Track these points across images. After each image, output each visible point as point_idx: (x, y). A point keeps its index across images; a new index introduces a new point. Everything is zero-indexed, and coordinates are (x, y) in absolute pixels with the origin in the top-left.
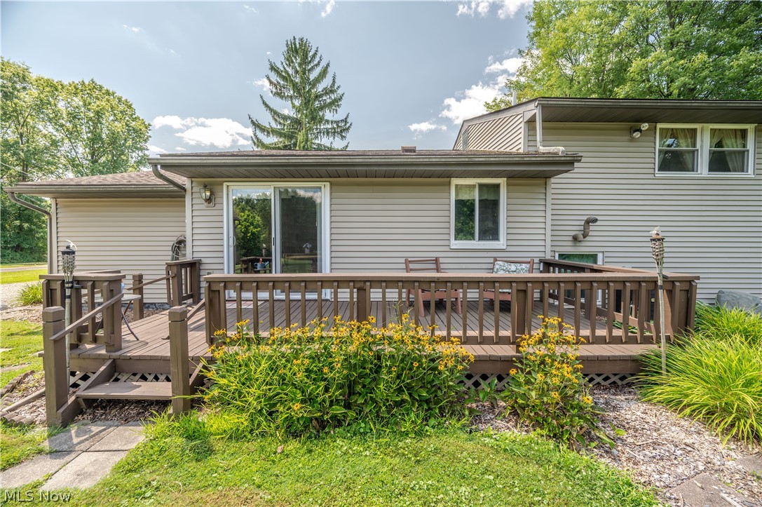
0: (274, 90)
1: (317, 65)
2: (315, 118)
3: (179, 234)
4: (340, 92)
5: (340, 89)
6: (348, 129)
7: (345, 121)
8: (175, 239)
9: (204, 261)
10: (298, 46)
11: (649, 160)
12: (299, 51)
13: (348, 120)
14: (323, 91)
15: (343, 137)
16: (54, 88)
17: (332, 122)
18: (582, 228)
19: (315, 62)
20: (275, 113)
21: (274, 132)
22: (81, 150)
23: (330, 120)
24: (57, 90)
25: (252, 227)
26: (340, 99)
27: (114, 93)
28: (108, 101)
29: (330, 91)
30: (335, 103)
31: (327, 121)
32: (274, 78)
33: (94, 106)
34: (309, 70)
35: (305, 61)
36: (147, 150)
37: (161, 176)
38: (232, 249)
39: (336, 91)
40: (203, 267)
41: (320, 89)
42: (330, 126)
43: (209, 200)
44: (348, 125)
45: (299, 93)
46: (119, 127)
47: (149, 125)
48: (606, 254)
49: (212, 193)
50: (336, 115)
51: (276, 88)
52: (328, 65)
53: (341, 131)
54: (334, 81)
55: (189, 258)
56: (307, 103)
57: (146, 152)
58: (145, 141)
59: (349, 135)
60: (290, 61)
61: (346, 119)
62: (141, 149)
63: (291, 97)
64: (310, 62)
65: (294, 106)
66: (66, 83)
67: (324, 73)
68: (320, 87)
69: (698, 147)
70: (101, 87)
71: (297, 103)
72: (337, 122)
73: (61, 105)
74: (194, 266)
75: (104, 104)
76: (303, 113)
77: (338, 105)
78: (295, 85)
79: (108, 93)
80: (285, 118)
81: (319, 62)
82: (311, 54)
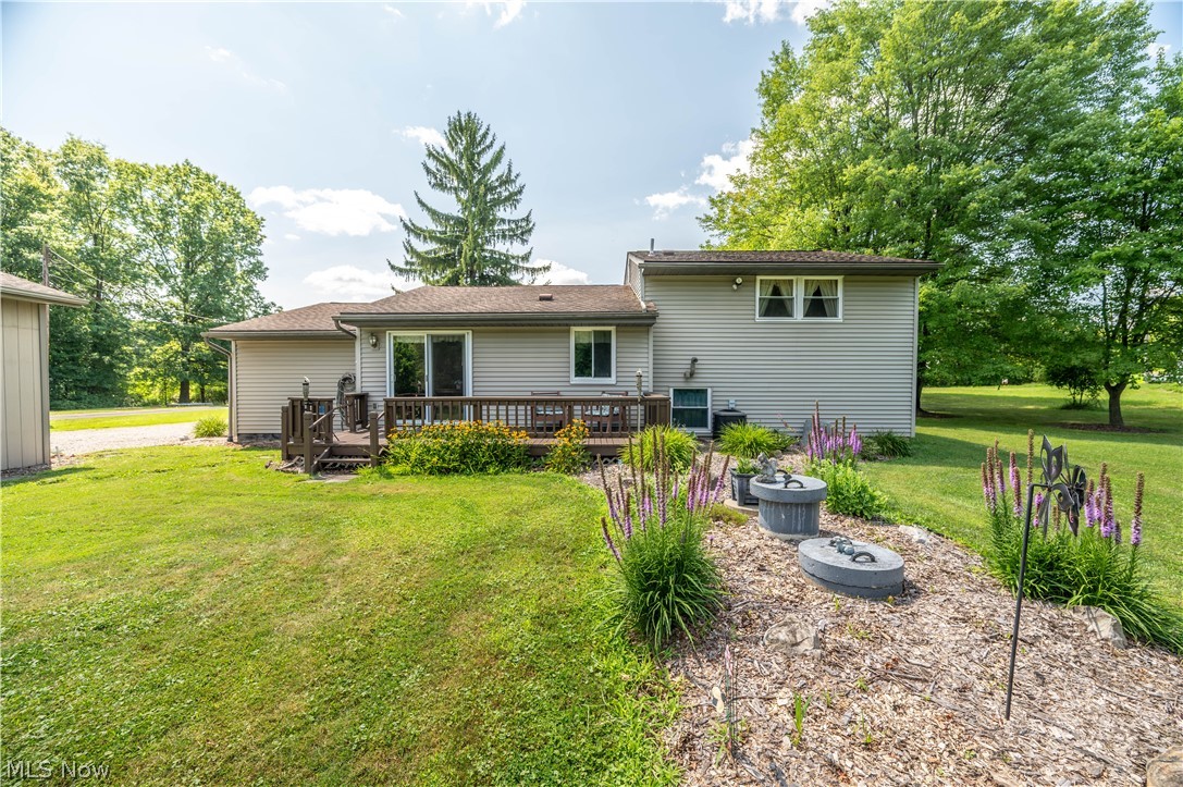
0: (433, 181)
1: (488, 147)
2: (486, 220)
3: (344, 372)
4: (519, 183)
5: (519, 178)
6: (530, 230)
7: (527, 219)
8: (341, 376)
9: (371, 394)
10: (464, 124)
11: (750, 308)
12: (465, 130)
13: (532, 218)
14: (497, 180)
15: (524, 241)
16: (141, 175)
17: (509, 221)
18: (689, 366)
19: (488, 142)
20: (434, 214)
21: (431, 236)
22: (172, 255)
23: (507, 218)
24: (144, 178)
25: (404, 360)
26: (520, 192)
27: (215, 178)
28: (210, 190)
29: (506, 181)
30: (512, 199)
31: (503, 221)
32: (432, 164)
33: (192, 200)
34: (479, 154)
35: (472, 143)
36: (261, 254)
37: (341, 329)
38: (393, 384)
39: (514, 181)
40: (369, 399)
41: (494, 178)
42: (506, 227)
43: (375, 345)
44: (531, 225)
45: (465, 183)
46: (225, 227)
47: (262, 219)
48: (715, 389)
49: (377, 340)
50: (515, 212)
51: (436, 178)
52: (503, 147)
53: (522, 234)
54: (510, 170)
55: (358, 391)
56: (475, 198)
57: (260, 258)
58: (259, 243)
59: (532, 238)
60: (453, 143)
61: (528, 217)
62: (253, 254)
63: (455, 189)
64: (480, 144)
65: (459, 200)
66: (152, 165)
67: (497, 159)
68: (494, 176)
69: (794, 295)
70: (198, 170)
71: (464, 196)
72: (515, 222)
73: (147, 195)
74: (363, 398)
75: (205, 194)
76: (470, 211)
77: (517, 201)
78: (459, 175)
79: (208, 178)
80: (448, 218)
81: (492, 143)
82: (481, 132)
